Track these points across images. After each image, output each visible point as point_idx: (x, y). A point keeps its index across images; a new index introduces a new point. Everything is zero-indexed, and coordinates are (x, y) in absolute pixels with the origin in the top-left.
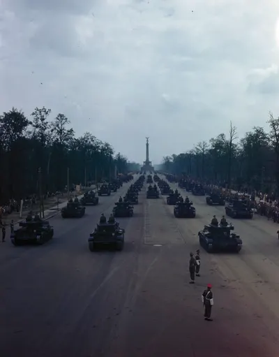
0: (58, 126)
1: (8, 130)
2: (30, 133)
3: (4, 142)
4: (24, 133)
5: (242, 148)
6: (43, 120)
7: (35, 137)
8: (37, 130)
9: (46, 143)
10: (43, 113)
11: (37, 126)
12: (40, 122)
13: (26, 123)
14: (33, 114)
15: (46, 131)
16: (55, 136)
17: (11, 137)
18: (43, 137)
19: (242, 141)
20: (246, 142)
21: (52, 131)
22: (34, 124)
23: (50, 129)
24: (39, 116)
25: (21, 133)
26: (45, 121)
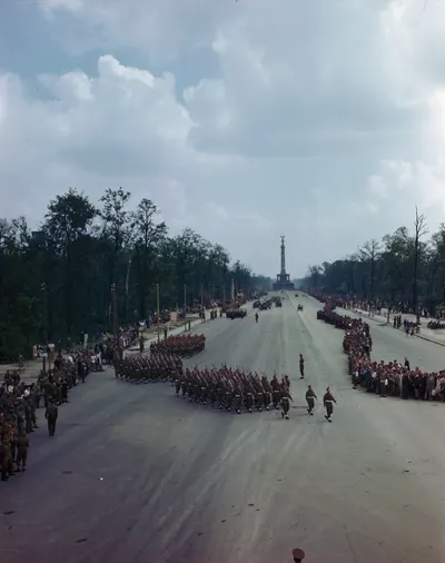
0: (141, 218)
1: (64, 224)
2: (98, 228)
3: (58, 242)
4: (88, 228)
5: (434, 248)
6: (118, 208)
7: (105, 235)
8: (110, 224)
9: (123, 245)
10: (118, 198)
11: (109, 219)
12: (113, 212)
13: (91, 213)
14: (104, 199)
15: (123, 226)
16: (137, 234)
17: (68, 235)
18: (119, 236)
19: (435, 237)
20: (441, 238)
21: (133, 226)
22: (104, 214)
23: (129, 224)
24: (112, 203)
25: (84, 228)
26: (121, 211)
